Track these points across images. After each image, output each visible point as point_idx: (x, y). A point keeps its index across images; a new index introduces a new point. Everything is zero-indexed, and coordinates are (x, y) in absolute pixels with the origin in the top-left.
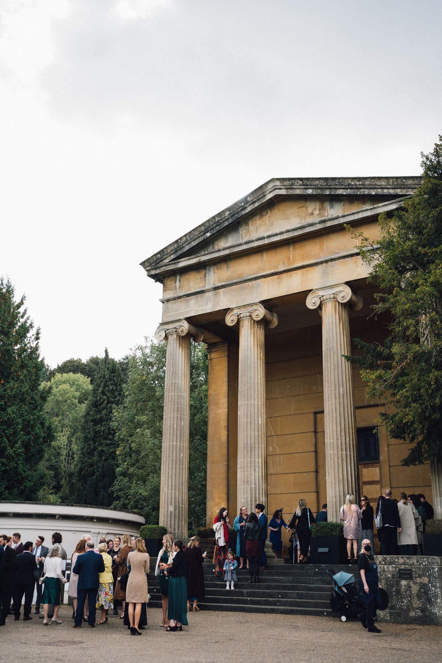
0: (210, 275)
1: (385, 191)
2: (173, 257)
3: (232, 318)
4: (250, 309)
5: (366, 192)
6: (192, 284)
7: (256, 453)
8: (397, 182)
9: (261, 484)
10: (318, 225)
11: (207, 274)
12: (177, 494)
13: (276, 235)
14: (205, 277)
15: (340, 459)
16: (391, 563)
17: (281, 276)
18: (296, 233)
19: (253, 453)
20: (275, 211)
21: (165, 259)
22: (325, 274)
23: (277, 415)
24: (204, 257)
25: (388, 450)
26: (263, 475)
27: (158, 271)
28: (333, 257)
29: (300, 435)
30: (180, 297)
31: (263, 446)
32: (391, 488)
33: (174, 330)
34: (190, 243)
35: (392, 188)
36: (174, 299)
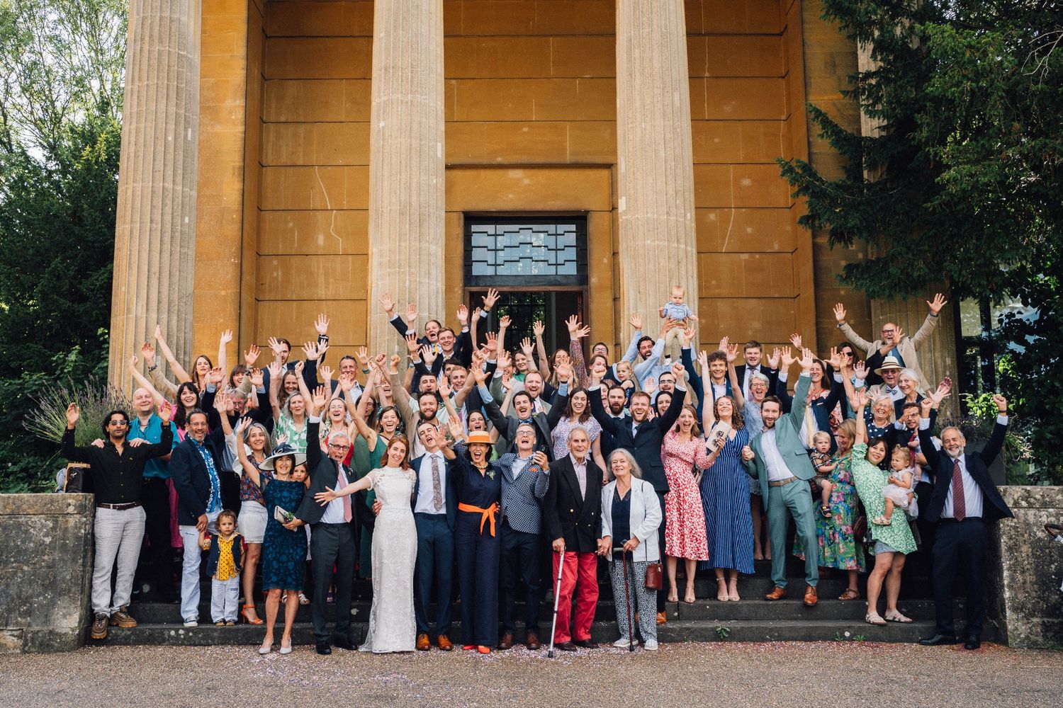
16: (1045, 505)
23: (340, 162)
25: (613, 264)
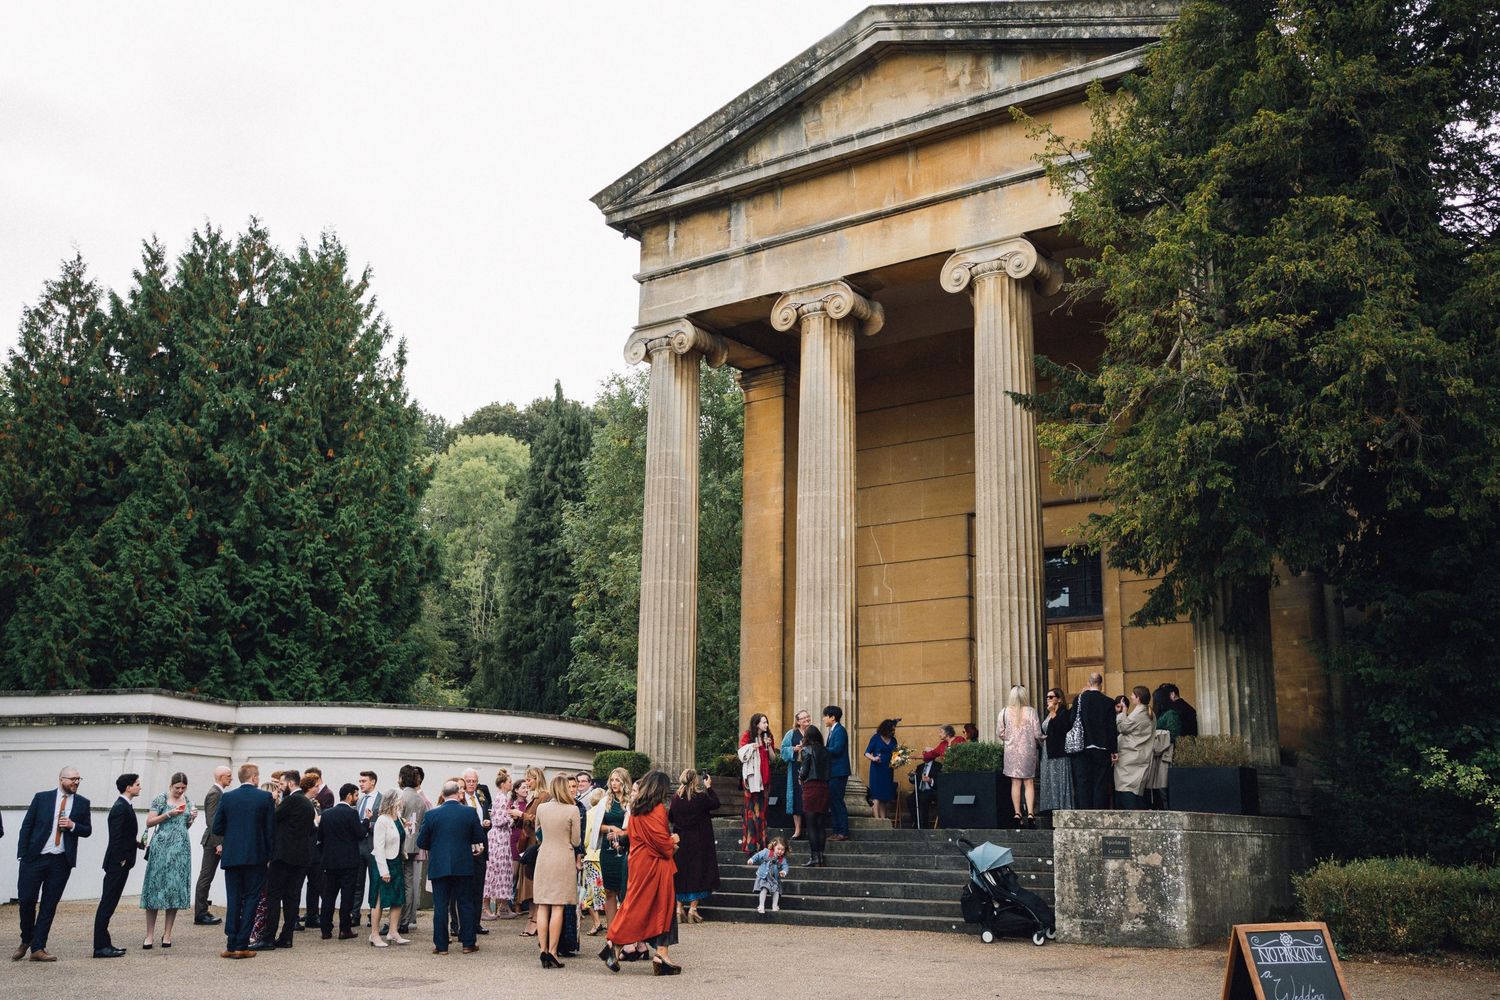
0: (741, 222)
1: (1112, 30)
2: (659, 183)
3: (784, 315)
4: (823, 294)
5: (1071, 33)
6: (701, 242)
7: (834, 601)
8: (1137, 9)
9: (843, 665)
10: (966, 109)
11: (733, 219)
12: (672, 685)
13: (878, 131)
14: (729, 226)
15: (1007, 612)
16: (1087, 826)
17: (887, 221)
18: (920, 128)
19: (827, 601)
20: (879, 78)
21: (644, 187)
22: (981, 215)
23: (889, 521)
24: (724, 181)
25: (1121, 594)
26: (849, 645)
27: (628, 215)
28: (999, 178)
29: (938, 561)
30: (676, 271)
31: (849, 585)
32: (1126, 672)
33: (665, 341)
34: (696, 152)
35: (1126, 24)
36: (665, 274)
